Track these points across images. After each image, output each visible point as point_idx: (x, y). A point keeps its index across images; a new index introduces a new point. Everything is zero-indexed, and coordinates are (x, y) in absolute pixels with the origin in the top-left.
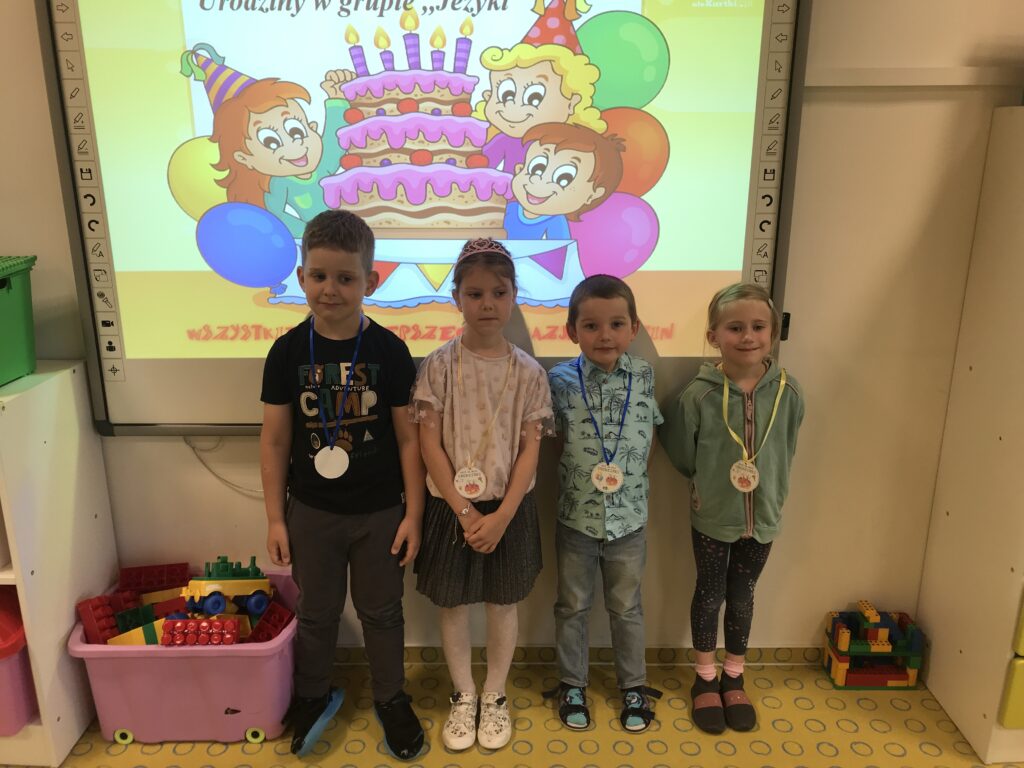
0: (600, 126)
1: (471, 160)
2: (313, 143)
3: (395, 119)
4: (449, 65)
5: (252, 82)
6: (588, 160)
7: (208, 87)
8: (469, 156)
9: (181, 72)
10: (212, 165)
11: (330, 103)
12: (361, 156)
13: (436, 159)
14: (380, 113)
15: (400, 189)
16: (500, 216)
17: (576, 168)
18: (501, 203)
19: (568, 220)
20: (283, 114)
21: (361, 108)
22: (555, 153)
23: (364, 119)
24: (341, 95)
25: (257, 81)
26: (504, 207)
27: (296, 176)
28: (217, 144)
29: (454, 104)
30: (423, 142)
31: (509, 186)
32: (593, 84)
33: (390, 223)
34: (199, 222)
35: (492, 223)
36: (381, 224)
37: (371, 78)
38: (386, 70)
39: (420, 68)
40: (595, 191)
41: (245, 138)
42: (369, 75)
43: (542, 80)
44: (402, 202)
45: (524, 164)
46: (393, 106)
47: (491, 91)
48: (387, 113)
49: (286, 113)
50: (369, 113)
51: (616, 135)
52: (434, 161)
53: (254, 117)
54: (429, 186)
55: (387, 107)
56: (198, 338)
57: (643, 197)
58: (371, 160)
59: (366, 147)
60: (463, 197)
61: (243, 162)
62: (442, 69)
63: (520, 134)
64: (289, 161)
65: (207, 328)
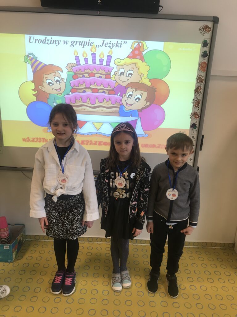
0: (149, 84)
1: (110, 92)
2: (63, 85)
3: (87, 78)
4: (105, 63)
5: (45, 65)
6: (145, 94)
7: (32, 66)
8: (109, 91)
9: (24, 61)
10: (32, 90)
11: (69, 73)
12: (77, 89)
13: (99, 91)
14: (83, 76)
15: (88, 99)
16: (118, 109)
17: (141, 96)
18: (119, 105)
19: (138, 111)
20: (54, 75)
21: (78, 75)
22: (135, 91)
23: (78, 78)
24: (72, 71)
25: (47, 65)
26: (119, 106)
27: (57, 94)
28: (34, 83)
29: (106, 75)
30: (96, 86)
31: (121, 100)
32: (147, 71)
33: (85, 109)
34: (27, 106)
35: (116, 111)
36: (82, 110)
37: (81, 66)
38: (86, 64)
39: (96, 64)
40: (146, 103)
41: (43, 82)
42: (80, 65)
43: (132, 69)
44: (88, 103)
45: (126, 94)
46: (87, 75)
47: (117, 72)
48: (86, 77)
49: (55, 75)
50: (80, 76)
51: (154, 87)
52: (99, 92)
53: (45, 76)
54: (97, 99)
55: (86, 75)
56: (26, 141)
57: (161, 106)
58: (80, 90)
59: (79, 86)
60: (107, 103)
61: (42, 89)
62: (102, 64)
63: (125, 85)
64: (55, 89)
65: (28, 138)
